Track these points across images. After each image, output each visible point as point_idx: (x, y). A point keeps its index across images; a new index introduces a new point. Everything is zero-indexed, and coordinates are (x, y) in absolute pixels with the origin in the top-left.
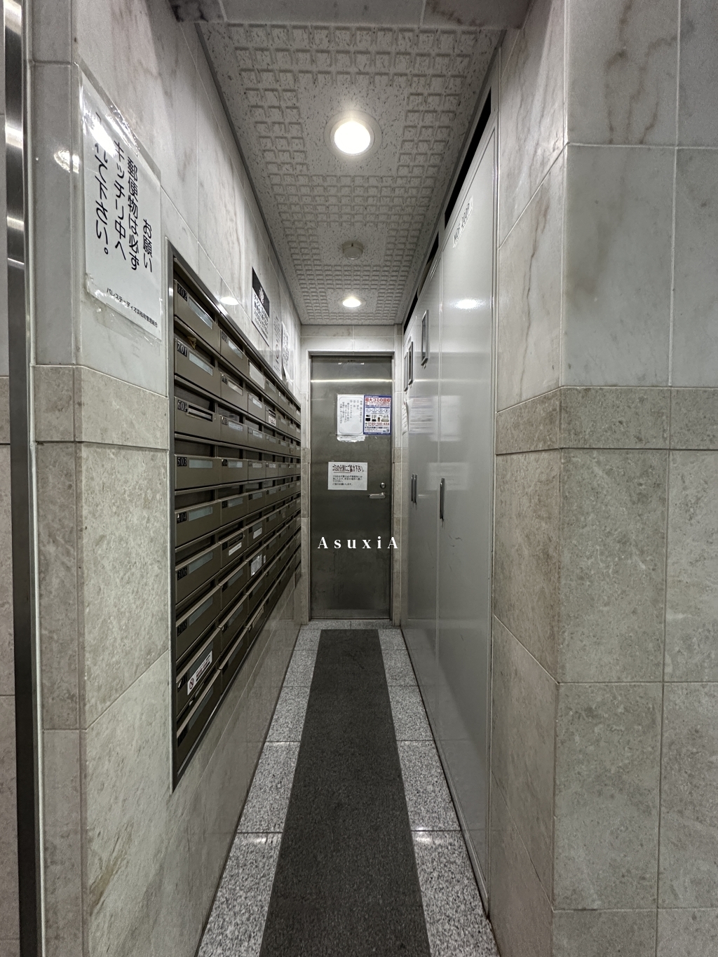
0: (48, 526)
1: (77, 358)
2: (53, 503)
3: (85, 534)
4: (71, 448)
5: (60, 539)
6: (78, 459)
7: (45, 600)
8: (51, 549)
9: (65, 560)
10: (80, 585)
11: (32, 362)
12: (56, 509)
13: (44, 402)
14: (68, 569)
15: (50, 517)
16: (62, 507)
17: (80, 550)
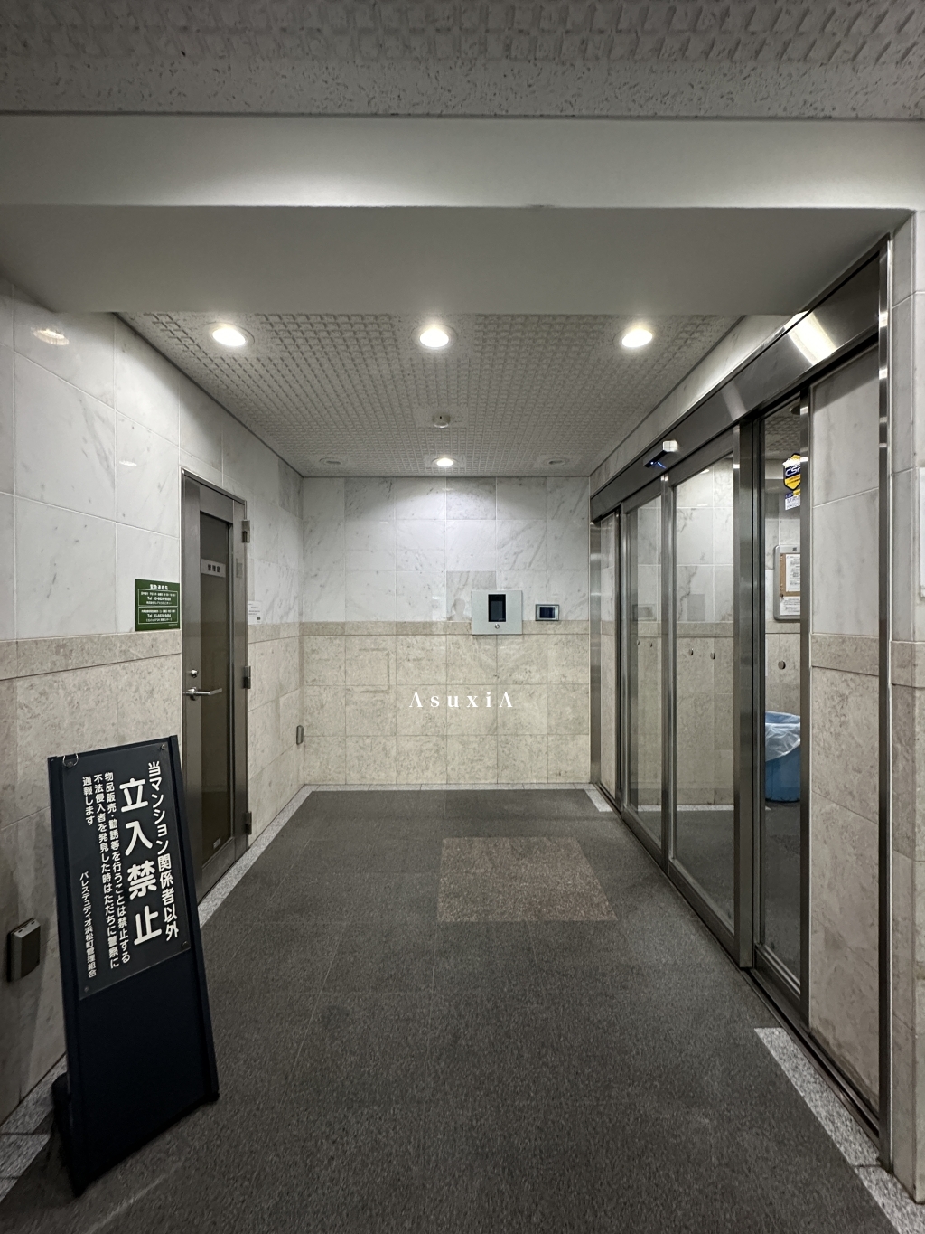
0: (897, 733)
1: (914, 636)
2: (900, 720)
3: (917, 744)
4: (911, 690)
5: (903, 741)
6: (914, 697)
7: (896, 775)
8: (899, 746)
9: (906, 755)
10: (914, 773)
11: (891, 639)
12: (901, 723)
13: (896, 662)
14: (907, 761)
15: (898, 728)
16: (905, 723)
17: (914, 751)
